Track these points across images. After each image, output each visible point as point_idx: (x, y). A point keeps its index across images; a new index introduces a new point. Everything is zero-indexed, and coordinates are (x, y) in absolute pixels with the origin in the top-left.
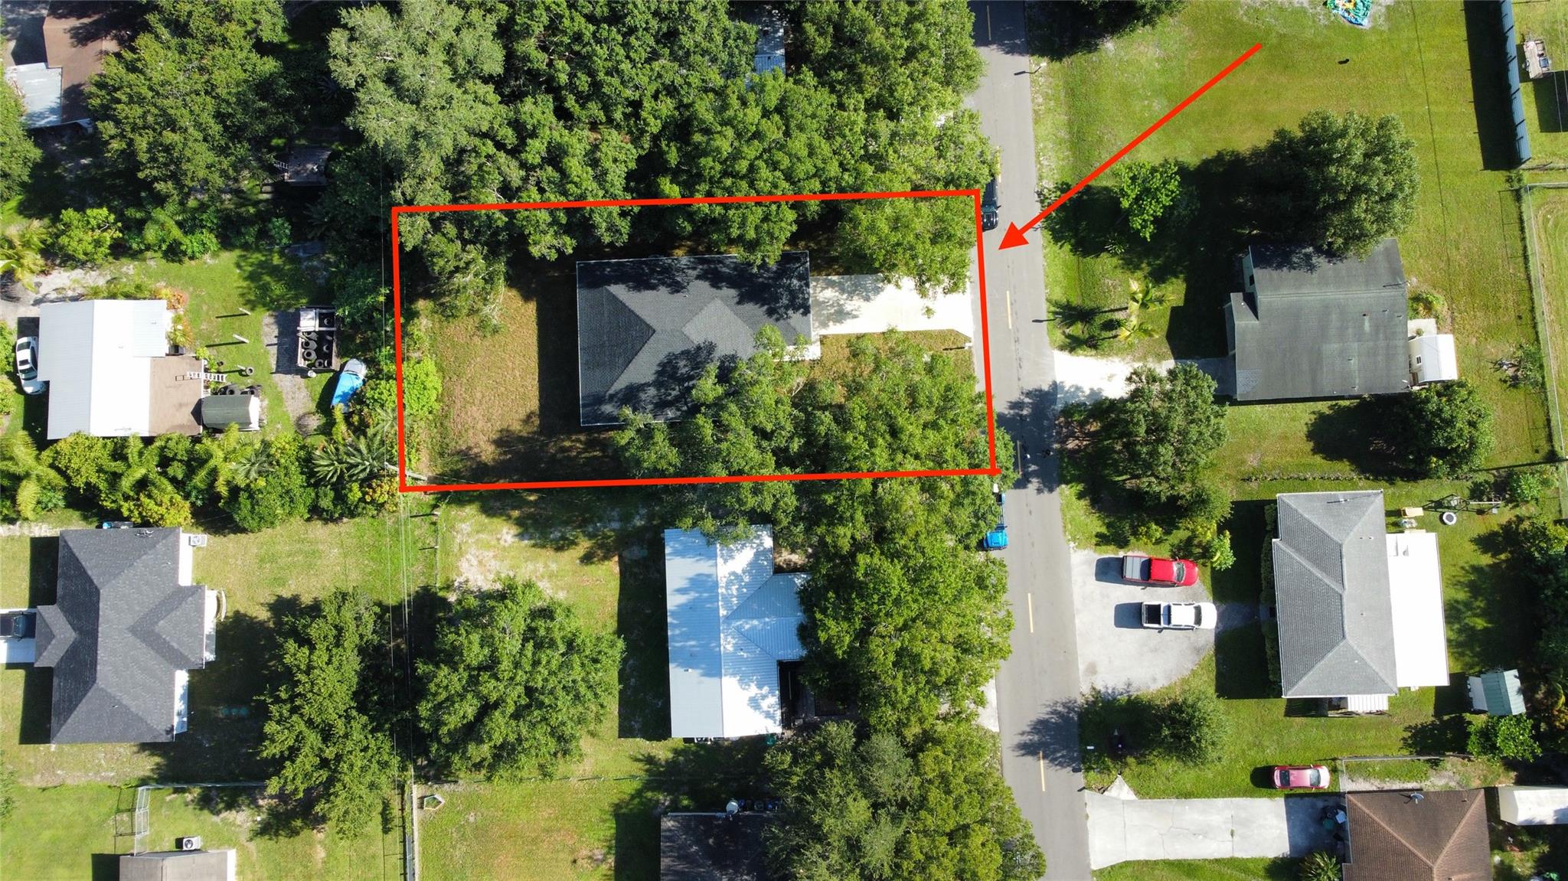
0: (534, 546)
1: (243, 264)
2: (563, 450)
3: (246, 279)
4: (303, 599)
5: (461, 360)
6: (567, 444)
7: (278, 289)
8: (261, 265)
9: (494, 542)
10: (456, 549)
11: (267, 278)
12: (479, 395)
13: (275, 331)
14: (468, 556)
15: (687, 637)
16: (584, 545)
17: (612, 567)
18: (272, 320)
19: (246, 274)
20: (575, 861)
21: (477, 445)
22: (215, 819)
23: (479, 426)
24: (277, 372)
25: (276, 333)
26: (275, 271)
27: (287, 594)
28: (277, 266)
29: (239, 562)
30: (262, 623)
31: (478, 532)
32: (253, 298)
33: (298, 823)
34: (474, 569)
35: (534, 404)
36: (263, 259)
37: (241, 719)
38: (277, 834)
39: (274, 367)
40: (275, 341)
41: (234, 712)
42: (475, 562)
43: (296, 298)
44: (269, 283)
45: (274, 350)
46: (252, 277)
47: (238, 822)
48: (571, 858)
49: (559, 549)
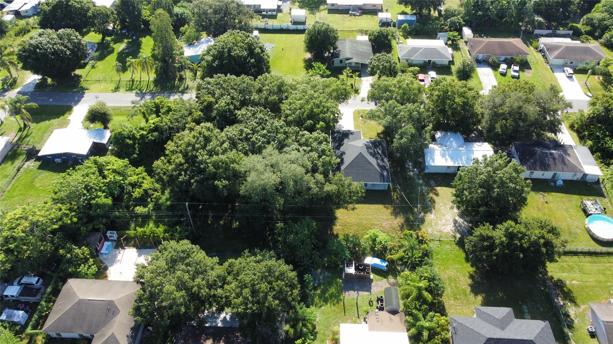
0: (434, 209)
1: (319, 305)
2: (397, 198)
3: (327, 304)
4: (470, 283)
5: (364, 228)
6: (395, 197)
7: (333, 290)
8: (320, 297)
9: (435, 221)
10: (439, 233)
11: (327, 295)
12: (378, 222)
13: (352, 292)
14: (442, 229)
15: (461, 160)
16: (431, 195)
17: (438, 189)
18: (347, 293)
19: (324, 304)
20: (546, 202)
21: (398, 223)
22: (576, 321)
23: (390, 223)
24: (370, 292)
25: (353, 292)
26: (324, 292)
27: (469, 289)
28: (321, 292)
29: (458, 308)
30: (484, 298)
31: (432, 226)
32: (336, 300)
33: (565, 289)
34: (446, 228)
35: (381, 206)
36: (317, 297)
37: (528, 308)
38: (573, 297)
39: (368, 293)
40: (356, 292)
41: (526, 311)
42: (444, 227)
43: (337, 283)
44: (329, 294)
45: (360, 293)
46: (326, 301)
47: (574, 313)
48: (546, 204)
49: (434, 202)
